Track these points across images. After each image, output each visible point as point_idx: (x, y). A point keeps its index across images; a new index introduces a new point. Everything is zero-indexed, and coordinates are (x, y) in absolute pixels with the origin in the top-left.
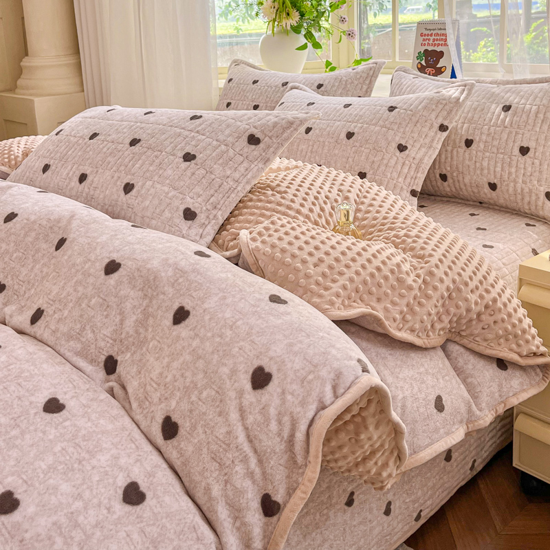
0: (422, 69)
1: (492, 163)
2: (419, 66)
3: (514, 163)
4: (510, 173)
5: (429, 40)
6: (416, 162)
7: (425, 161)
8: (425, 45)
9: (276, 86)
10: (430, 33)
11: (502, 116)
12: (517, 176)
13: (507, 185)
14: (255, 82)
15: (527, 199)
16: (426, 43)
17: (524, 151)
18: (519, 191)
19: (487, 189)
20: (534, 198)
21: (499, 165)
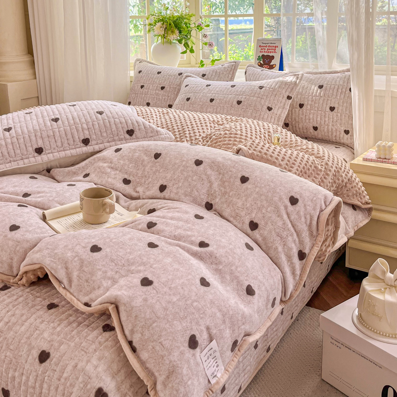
0: (261, 65)
1: (315, 116)
2: (259, 64)
3: (327, 115)
4: (325, 121)
5: (265, 49)
6: (277, 116)
8: (262, 52)
9: (175, 75)
10: (265, 45)
11: (319, 91)
12: (329, 122)
13: (324, 127)
14: (159, 73)
15: (335, 134)
16: (263, 51)
17: (332, 109)
18: (330, 130)
19: (312, 130)
20: (338, 133)
21: (319, 117)
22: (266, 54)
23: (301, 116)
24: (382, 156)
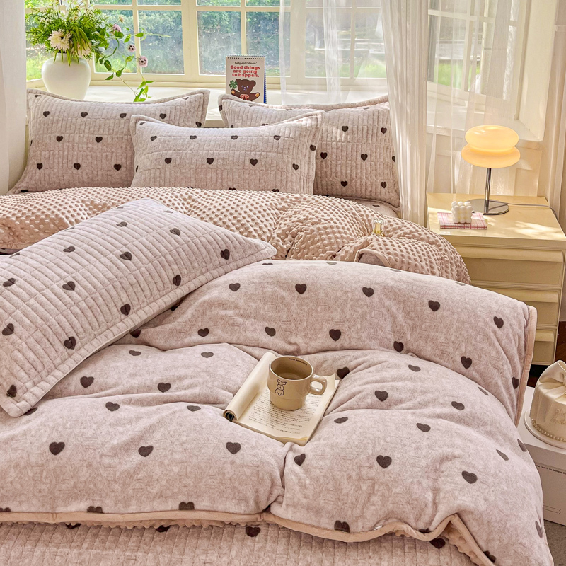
1: (344, 168)
2: (233, 92)
3: (359, 166)
4: (357, 173)
7: (311, 174)
8: (236, 75)
9: (115, 118)
10: (240, 66)
12: (362, 175)
13: (356, 182)
15: (370, 189)
16: (238, 73)
17: (364, 157)
18: (364, 184)
19: (339, 186)
20: (374, 187)
21: (349, 169)
22: (242, 78)
23: (325, 169)
24: (462, 221)
